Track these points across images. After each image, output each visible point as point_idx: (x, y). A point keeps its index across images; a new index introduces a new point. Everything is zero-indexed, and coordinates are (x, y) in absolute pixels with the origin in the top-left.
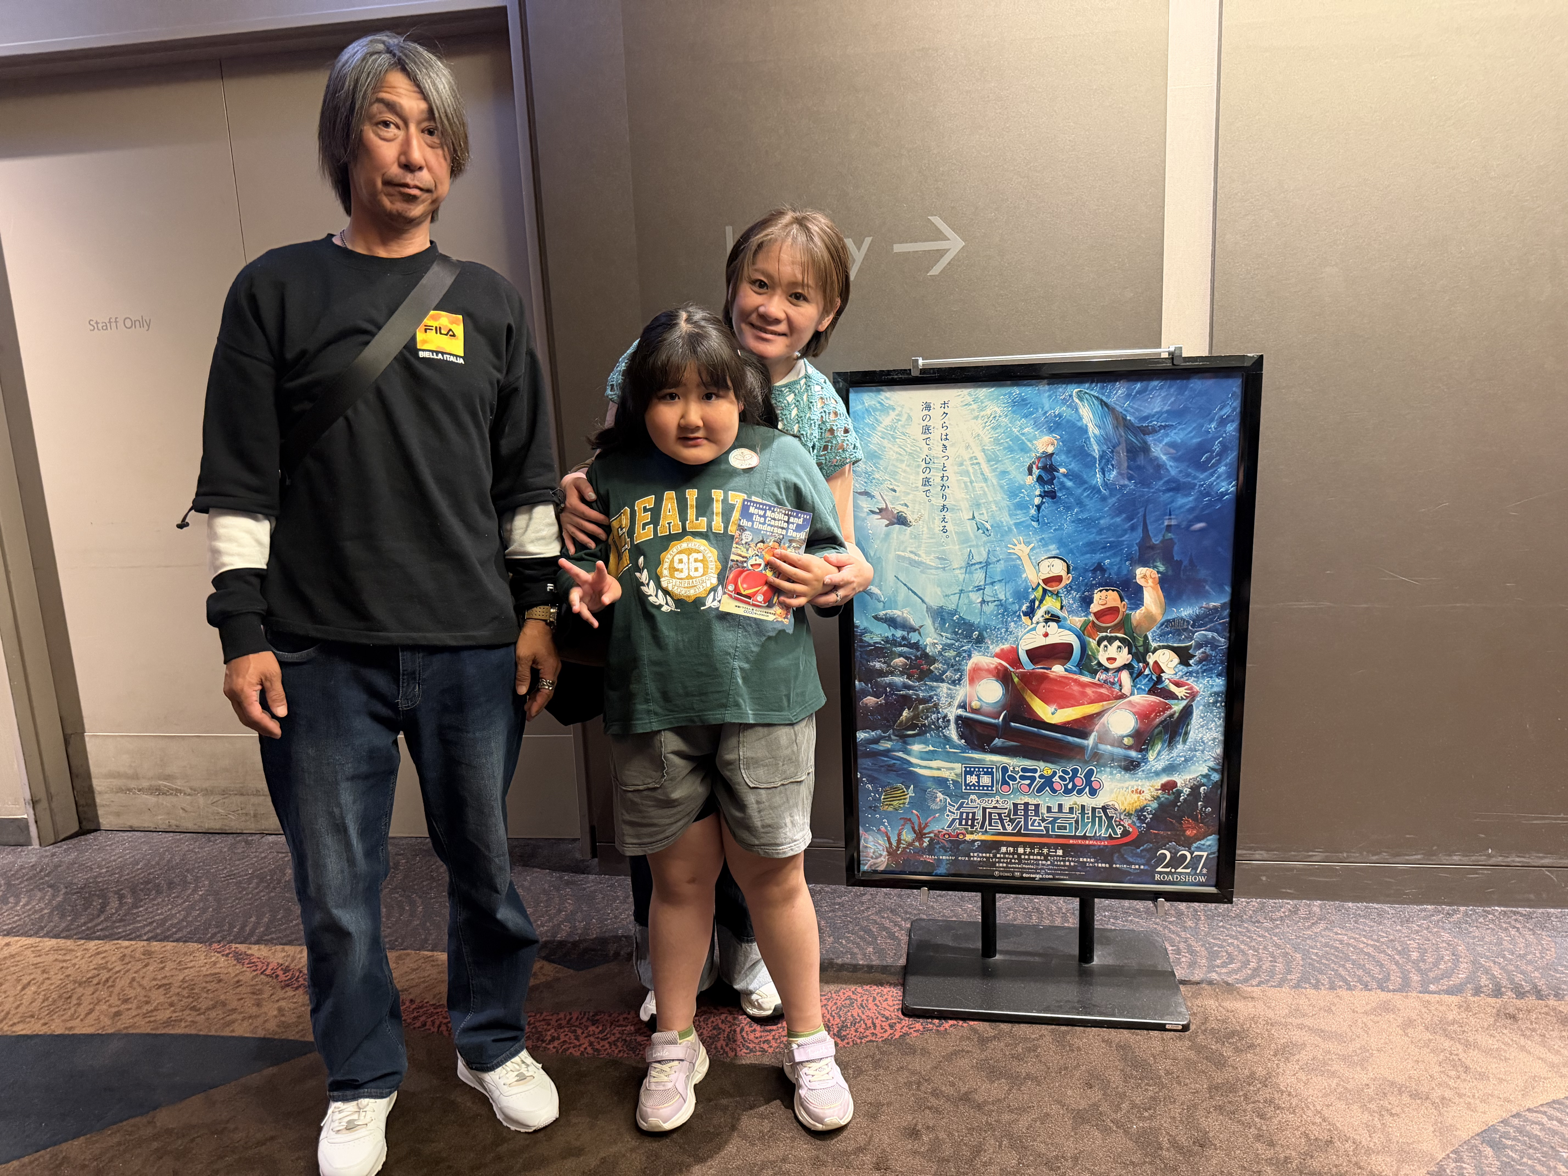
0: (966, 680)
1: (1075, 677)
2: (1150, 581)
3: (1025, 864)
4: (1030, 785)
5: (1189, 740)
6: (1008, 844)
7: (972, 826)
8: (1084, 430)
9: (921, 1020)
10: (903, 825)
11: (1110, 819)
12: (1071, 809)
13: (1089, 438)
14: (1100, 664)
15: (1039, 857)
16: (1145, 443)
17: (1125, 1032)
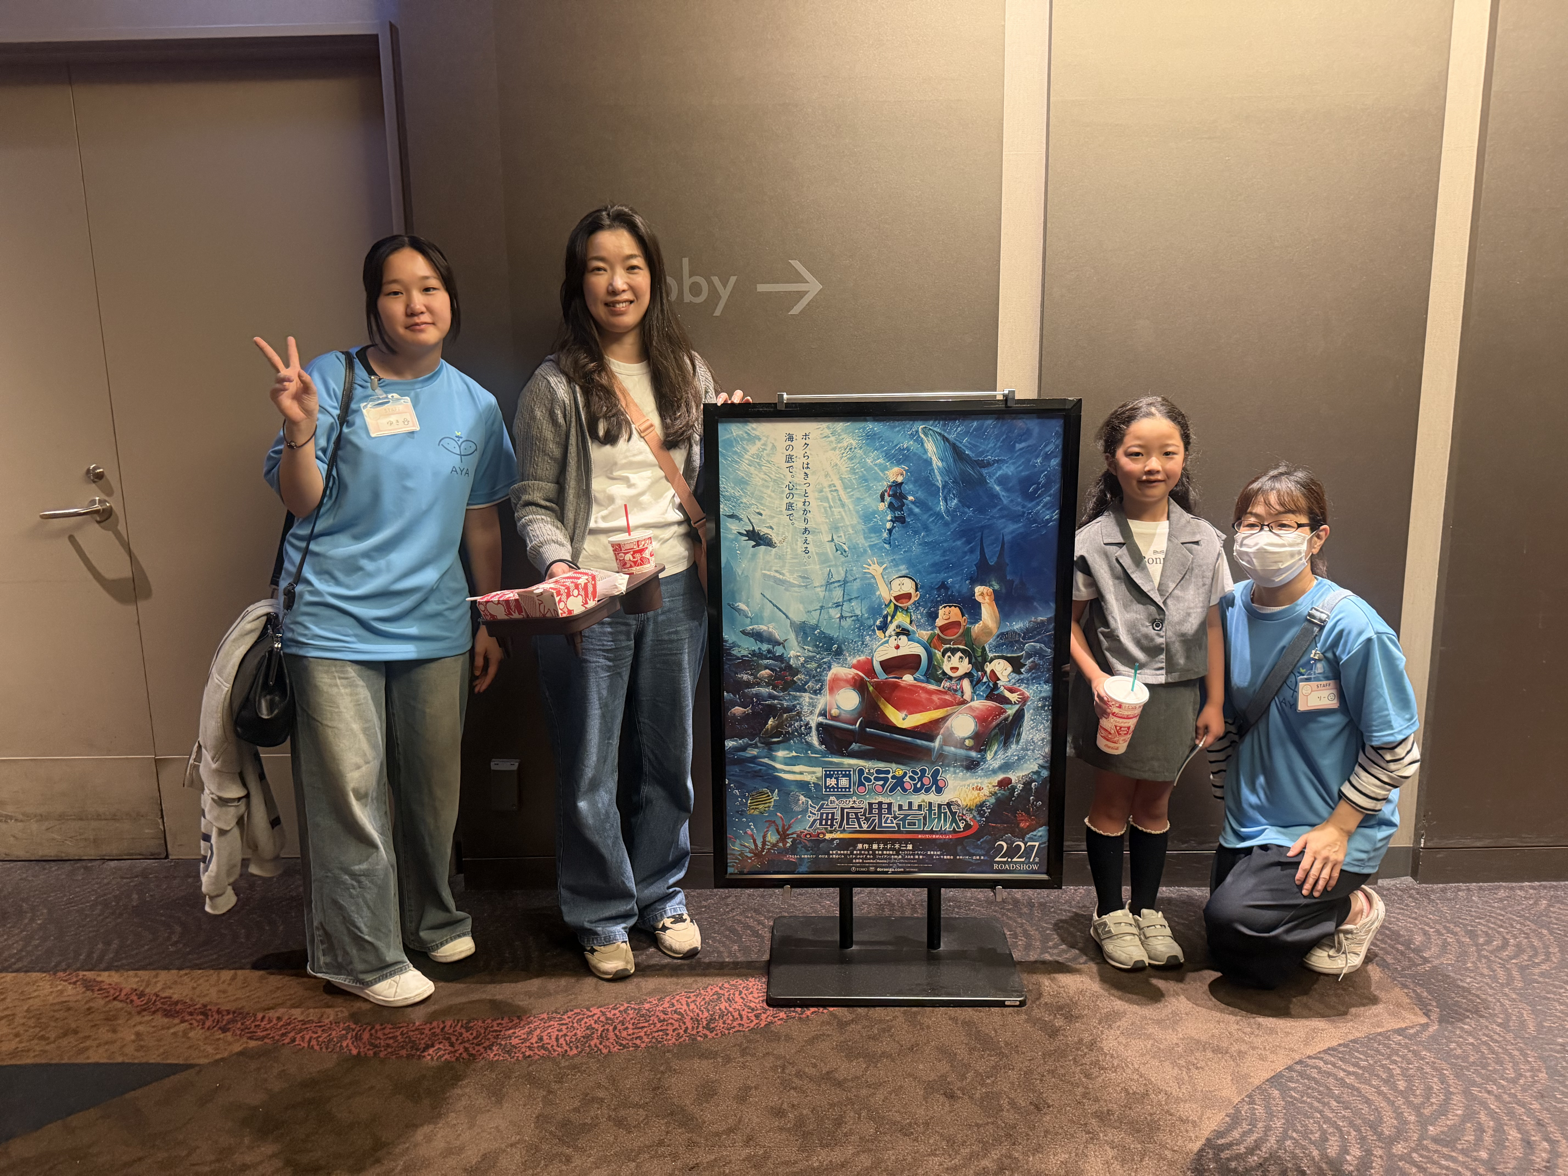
0: (826, 690)
1: (924, 685)
2: (987, 598)
3: (879, 859)
4: (883, 786)
5: (1022, 741)
6: (863, 841)
7: (832, 825)
8: (929, 462)
9: (785, 1009)
10: (768, 828)
11: (953, 814)
12: (920, 806)
13: (933, 469)
14: (944, 673)
15: (891, 852)
16: (982, 475)
17: (969, 1009)
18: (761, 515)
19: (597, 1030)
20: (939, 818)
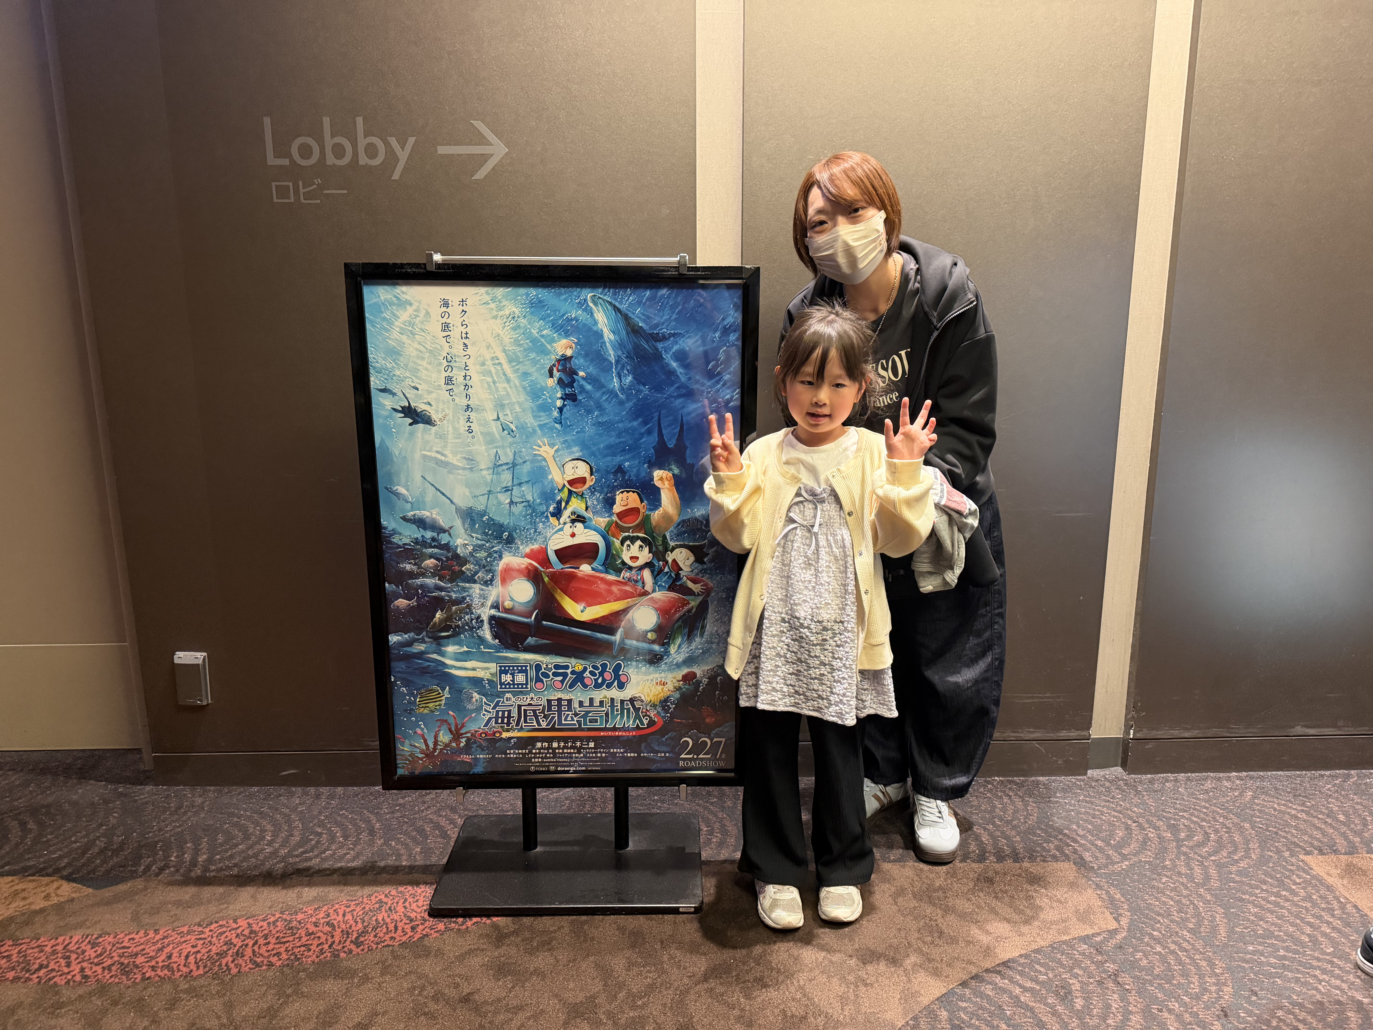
0: (498, 580)
1: (602, 575)
2: (666, 483)
3: (559, 757)
4: (562, 682)
5: (706, 633)
6: (543, 740)
7: (508, 723)
8: (599, 335)
10: (439, 727)
11: (637, 710)
12: (601, 702)
13: (604, 342)
14: (623, 563)
15: (572, 751)
16: (657, 349)
18: (417, 389)
19: (235, 946)
20: (622, 714)
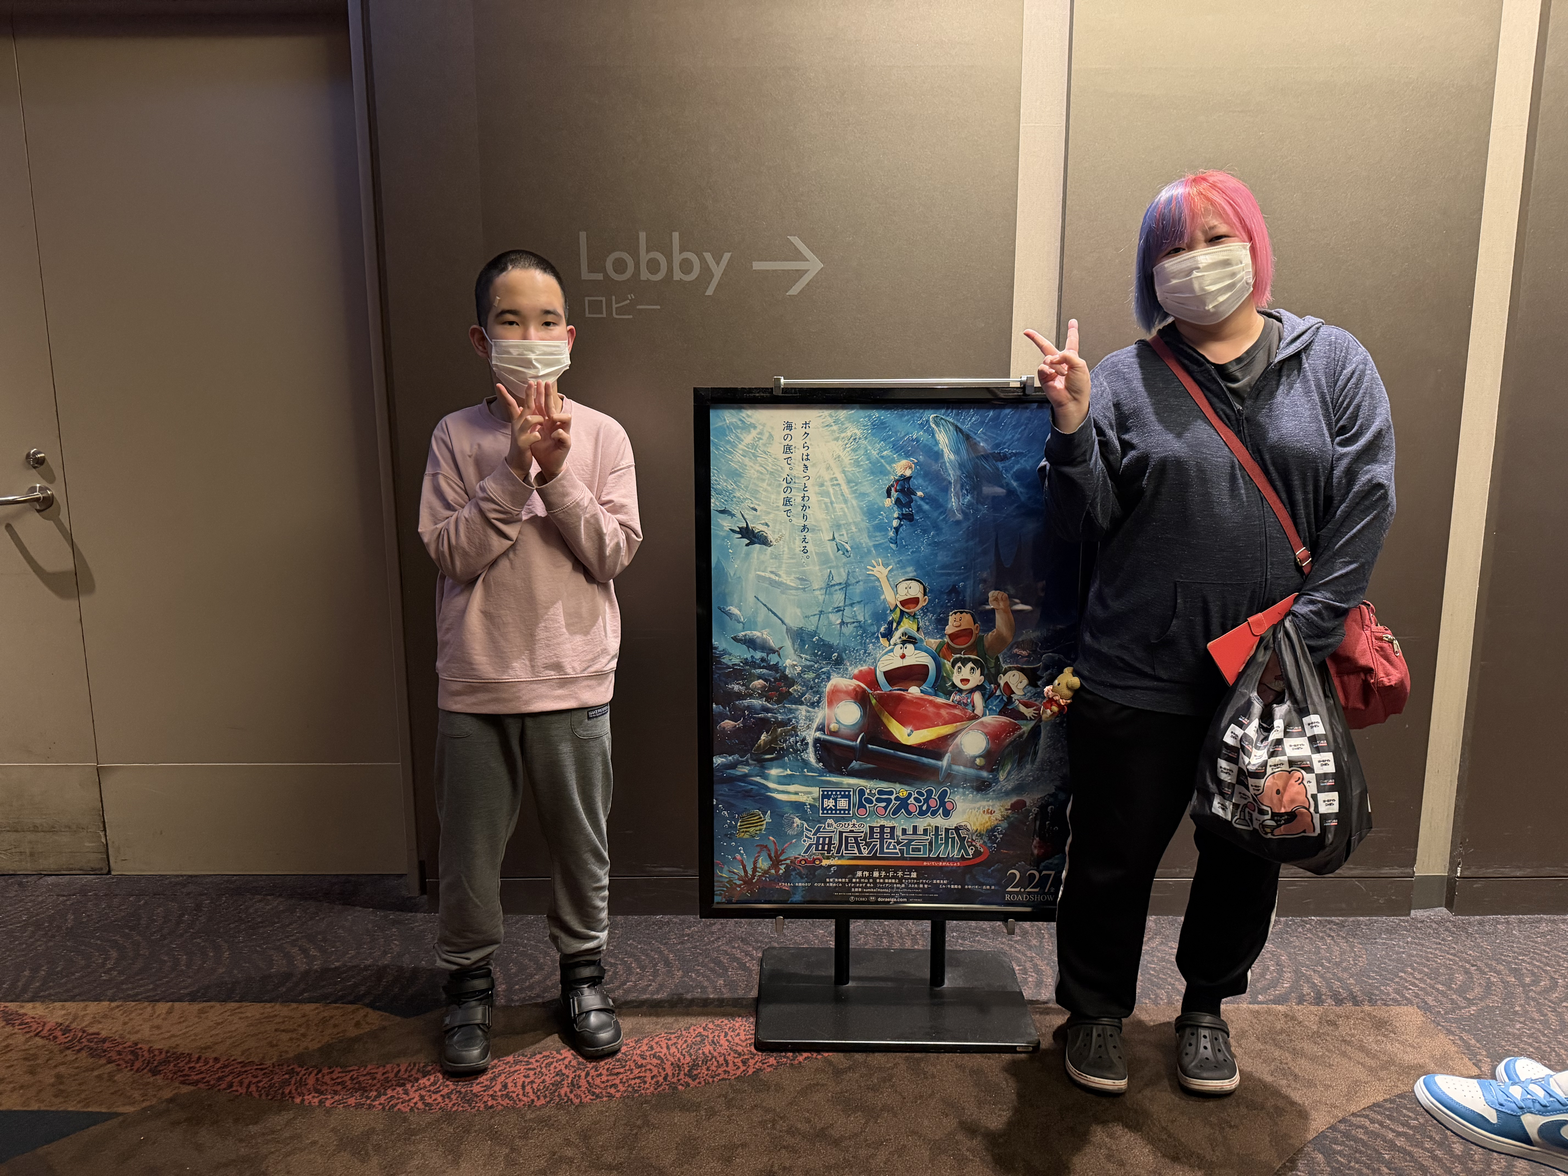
0: (825, 702)
1: (931, 698)
2: (1001, 604)
3: (879, 888)
4: (886, 808)
6: (864, 868)
7: (829, 851)
9: (775, 1054)
10: (759, 852)
12: (925, 831)
13: (944, 462)
14: (954, 686)
15: (893, 881)
17: (978, 1056)
19: (568, 1076)
20: (947, 843)
